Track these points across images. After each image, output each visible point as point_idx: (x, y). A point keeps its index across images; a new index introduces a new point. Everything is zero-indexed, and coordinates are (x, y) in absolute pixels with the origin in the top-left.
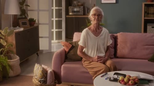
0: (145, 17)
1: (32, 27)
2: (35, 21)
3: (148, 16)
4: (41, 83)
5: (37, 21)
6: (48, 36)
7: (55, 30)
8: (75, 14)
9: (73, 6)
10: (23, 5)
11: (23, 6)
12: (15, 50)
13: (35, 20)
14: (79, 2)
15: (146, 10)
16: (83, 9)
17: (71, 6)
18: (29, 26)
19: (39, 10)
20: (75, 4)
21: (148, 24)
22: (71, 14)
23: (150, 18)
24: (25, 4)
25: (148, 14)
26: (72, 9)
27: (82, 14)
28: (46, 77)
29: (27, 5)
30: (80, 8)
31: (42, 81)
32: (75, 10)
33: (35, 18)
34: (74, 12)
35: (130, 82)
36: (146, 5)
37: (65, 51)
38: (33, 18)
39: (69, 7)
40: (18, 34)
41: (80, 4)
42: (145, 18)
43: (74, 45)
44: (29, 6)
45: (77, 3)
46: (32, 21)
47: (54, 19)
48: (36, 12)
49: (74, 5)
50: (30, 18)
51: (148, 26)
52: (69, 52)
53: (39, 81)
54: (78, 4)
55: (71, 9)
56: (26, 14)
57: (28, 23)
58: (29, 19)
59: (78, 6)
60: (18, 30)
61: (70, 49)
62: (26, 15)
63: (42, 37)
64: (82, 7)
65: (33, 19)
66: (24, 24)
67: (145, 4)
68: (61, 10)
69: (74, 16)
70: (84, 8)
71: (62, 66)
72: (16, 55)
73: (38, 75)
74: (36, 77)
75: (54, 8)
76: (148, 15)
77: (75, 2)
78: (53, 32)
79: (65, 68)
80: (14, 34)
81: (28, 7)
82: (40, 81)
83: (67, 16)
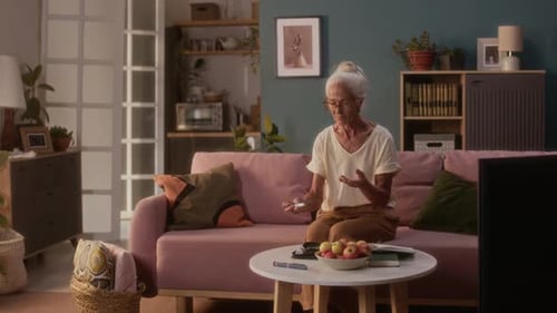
0: (405, 115)
1: (59, 154)
2: (69, 137)
3: (416, 112)
4: (96, 286)
5: (74, 136)
6: (109, 187)
7: (129, 177)
8: (196, 127)
9: (192, 102)
10: (33, 83)
11: (34, 90)
12: (9, 216)
13: (71, 134)
14: (209, 90)
15: (408, 95)
16: (221, 113)
17: (185, 101)
18: (51, 149)
19: (80, 106)
20: (195, 96)
21: (416, 136)
22: (181, 127)
23: (421, 118)
24: (37, 84)
25: (416, 104)
26: (187, 112)
27: (220, 128)
28: (112, 271)
29: (45, 87)
30: (211, 107)
31: (101, 280)
32: (197, 115)
33: (70, 127)
34: (194, 121)
35: (346, 252)
36: (408, 78)
37: (168, 201)
38: (62, 127)
39: (178, 105)
40: (19, 168)
41: (211, 94)
42: (407, 118)
43: (193, 184)
44: (52, 89)
45: (203, 92)
46: (60, 137)
47: (130, 141)
48: (73, 112)
49: (194, 99)
50: (53, 126)
51: (416, 142)
52: (177, 203)
53: (92, 283)
54: (207, 94)
55: (183, 112)
56: (42, 112)
57: (48, 141)
58: (52, 129)
59: (207, 100)
60: (19, 156)
61: (182, 195)
62: (41, 115)
63: (90, 192)
64: (220, 104)
65: (65, 130)
66: (36, 142)
67: (405, 76)
68: (151, 111)
69: (191, 135)
70: (226, 109)
71: (159, 240)
72: (13, 231)
73: (88, 264)
74: (82, 273)
75: (130, 105)
76: (416, 109)
77: (197, 90)
78: (124, 182)
79: (166, 245)
80: (8, 165)
81: (48, 92)
82: (94, 282)
83: (170, 135)
